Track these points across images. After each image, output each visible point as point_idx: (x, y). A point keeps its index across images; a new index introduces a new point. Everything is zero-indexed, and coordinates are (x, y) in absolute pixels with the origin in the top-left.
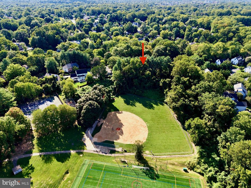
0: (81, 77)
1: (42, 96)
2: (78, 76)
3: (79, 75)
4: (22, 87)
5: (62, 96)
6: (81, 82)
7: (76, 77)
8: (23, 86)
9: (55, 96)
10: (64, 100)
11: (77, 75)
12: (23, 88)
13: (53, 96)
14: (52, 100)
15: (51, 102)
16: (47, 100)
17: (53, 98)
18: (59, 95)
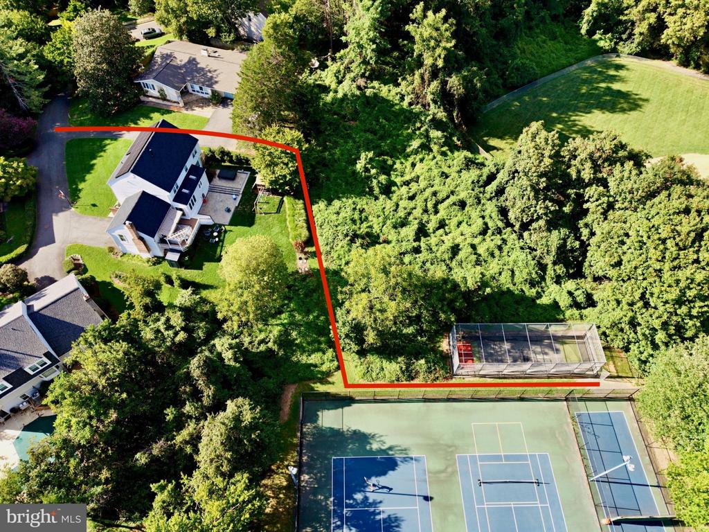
2: (179, 198)
3: (175, 187)
9: (311, 418)
13: (308, 428)
14: (371, 451)
15: (393, 469)
16: (338, 484)
17: (337, 438)
18: (320, 388)
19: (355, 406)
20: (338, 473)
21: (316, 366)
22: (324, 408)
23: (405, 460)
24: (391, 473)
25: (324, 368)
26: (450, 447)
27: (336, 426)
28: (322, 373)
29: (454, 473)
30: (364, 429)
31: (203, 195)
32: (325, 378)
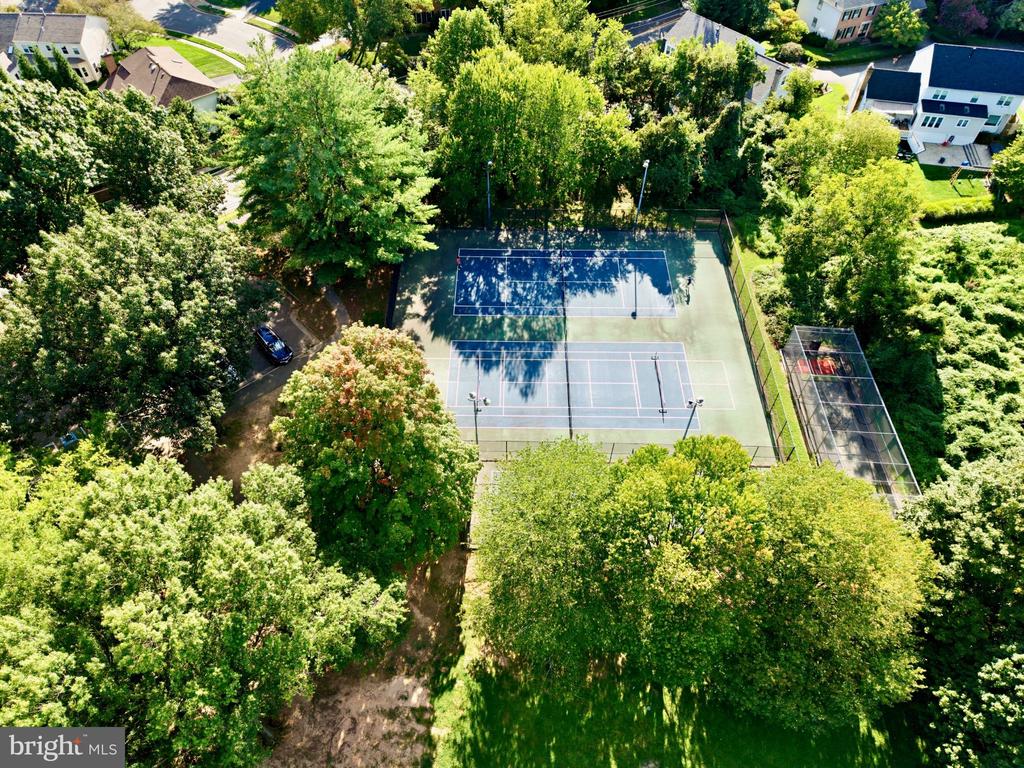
0: (950, 121)
1: (609, 206)
2: (929, 106)
3: (942, 91)
4: (504, 95)
5: (762, 255)
6: (932, 161)
7: (905, 111)
8: (516, 88)
9: (702, 236)
10: (767, 311)
11: (926, 91)
12: (512, 111)
13: (690, 234)
14: (674, 277)
15: (660, 292)
16: (640, 254)
17: (685, 253)
18: (736, 242)
19: (722, 267)
20: (651, 255)
21: (759, 236)
22: (713, 245)
23: (671, 301)
24: (656, 290)
25: (757, 242)
26: (691, 338)
27: (696, 253)
28: (752, 241)
29: (663, 339)
30: (697, 274)
31: (952, 138)
32: (748, 245)
